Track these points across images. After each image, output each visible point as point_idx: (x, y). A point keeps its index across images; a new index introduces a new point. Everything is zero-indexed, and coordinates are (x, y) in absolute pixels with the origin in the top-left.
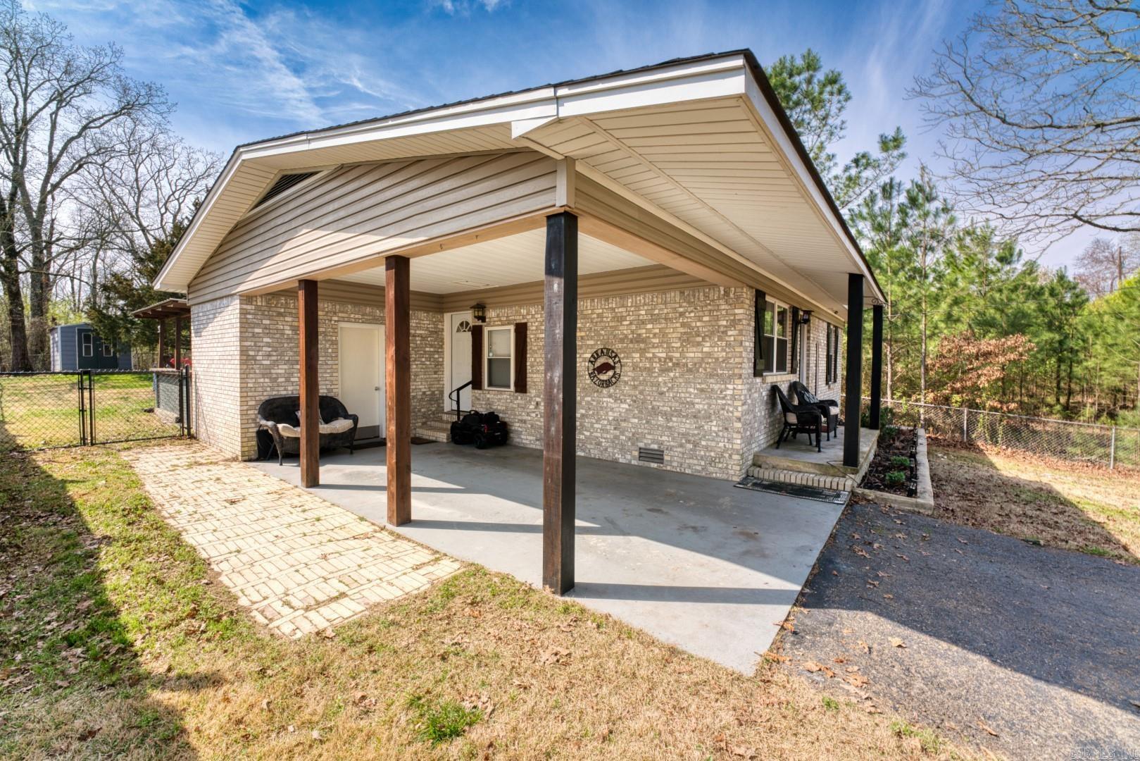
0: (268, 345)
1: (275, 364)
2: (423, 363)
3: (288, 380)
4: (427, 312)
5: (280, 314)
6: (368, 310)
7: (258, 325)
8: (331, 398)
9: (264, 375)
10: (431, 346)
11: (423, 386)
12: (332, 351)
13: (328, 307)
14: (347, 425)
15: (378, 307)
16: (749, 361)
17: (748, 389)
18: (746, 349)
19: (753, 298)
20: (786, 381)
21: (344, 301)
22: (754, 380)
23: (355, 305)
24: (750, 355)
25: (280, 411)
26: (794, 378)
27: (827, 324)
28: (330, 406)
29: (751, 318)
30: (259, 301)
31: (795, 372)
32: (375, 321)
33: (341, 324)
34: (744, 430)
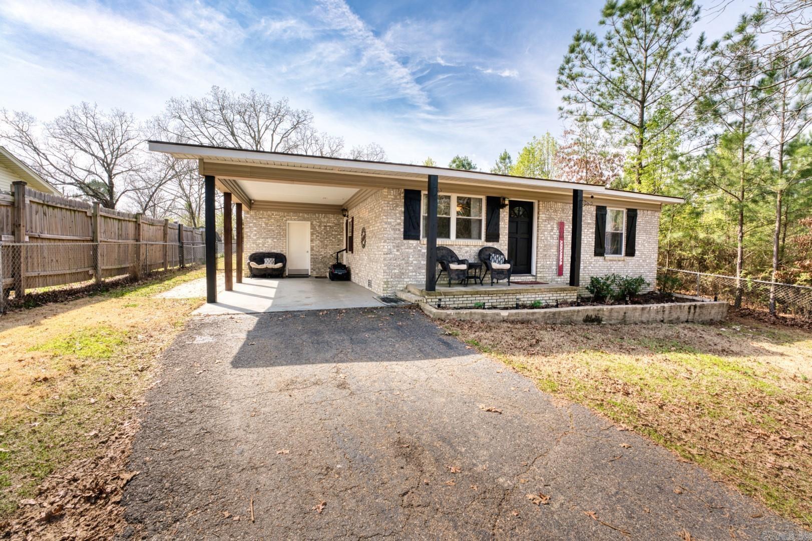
0: (255, 231)
1: (258, 238)
2: (330, 240)
3: (263, 245)
4: (334, 214)
5: (260, 218)
6: (301, 214)
7: (250, 223)
8: (282, 255)
9: (253, 243)
10: (336, 231)
11: (330, 251)
12: (283, 234)
13: (281, 214)
14: (279, 265)
15: (306, 213)
16: (394, 230)
17: (394, 246)
18: (390, 223)
19: (400, 194)
20: (475, 246)
21: (289, 211)
22: (405, 241)
23: (294, 212)
24: (397, 227)
25: (258, 258)
26: (490, 244)
27: (595, 207)
28: (280, 258)
29: (397, 206)
30: (252, 213)
31: (498, 241)
32: (305, 219)
33: (288, 222)
34: (388, 268)
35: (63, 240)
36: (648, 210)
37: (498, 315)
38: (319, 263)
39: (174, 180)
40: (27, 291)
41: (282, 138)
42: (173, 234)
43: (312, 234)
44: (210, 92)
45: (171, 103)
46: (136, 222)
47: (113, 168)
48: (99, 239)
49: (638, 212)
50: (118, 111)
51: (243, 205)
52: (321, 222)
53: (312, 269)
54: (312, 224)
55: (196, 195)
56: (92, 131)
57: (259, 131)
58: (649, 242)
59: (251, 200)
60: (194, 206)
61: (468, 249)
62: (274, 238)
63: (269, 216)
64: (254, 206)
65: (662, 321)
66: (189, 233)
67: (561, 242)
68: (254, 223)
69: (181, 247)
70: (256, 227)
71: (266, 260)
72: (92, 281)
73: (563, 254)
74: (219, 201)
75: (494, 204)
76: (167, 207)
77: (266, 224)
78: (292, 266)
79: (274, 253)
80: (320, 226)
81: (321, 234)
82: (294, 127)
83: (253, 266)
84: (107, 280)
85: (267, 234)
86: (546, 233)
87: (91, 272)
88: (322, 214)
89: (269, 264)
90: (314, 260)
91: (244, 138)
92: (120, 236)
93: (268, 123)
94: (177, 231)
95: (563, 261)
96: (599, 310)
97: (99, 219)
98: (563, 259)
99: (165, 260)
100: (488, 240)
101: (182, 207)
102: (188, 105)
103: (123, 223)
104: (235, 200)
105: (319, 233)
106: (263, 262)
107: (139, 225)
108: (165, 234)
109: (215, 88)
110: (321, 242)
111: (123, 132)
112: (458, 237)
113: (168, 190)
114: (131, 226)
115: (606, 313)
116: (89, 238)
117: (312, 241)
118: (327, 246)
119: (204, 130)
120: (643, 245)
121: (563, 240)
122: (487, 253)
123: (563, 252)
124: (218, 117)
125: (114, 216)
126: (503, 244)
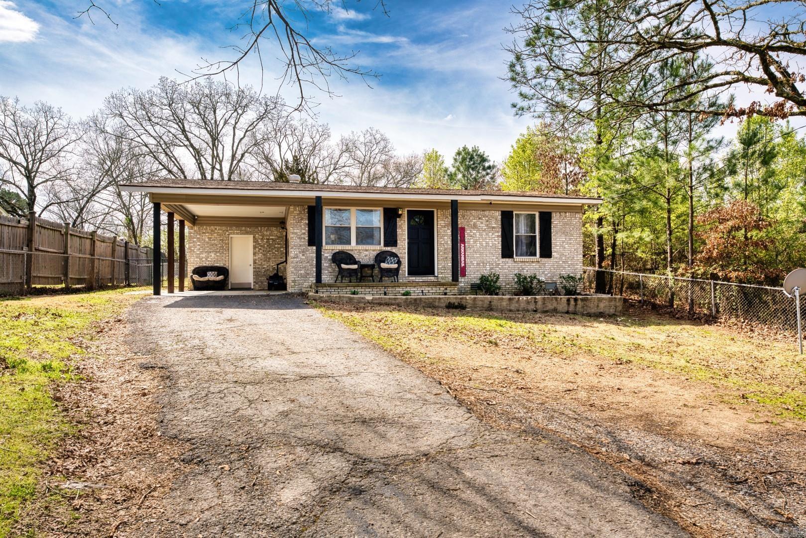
0: (199, 245)
1: (201, 253)
2: (273, 253)
3: (206, 259)
4: (276, 227)
5: (204, 233)
6: (243, 228)
7: (194, 238)
8: (225, 268)
9: (197, 257)
10: (279, 244)
11: (273, 264)
12: (226, 247)
13: (224, 228)
14: (221, 277)
15: (248, 227)
16: (300, 238)
17: (300, 252)
18: (296, 233)
19: (304, 210)
20: (374, 250)
21: (231, 225)
22: (310, 248)
23: (237, 226)
24: (302, 236)
25: (201, 271)
26: (389, 249)
27: (500, 212)
28: (223, 271)
29: (302, 219)
30: (196, 228)
31: (396, 246)
32: (247, 233)
33: (231, 236)
34: (296, 269)
35: (48, 252)
36: (566, 213)
37: (363, 298)
38: (262, 276)
39: (110, 188)
40: (33, 286)
41: (246, 131)
42: (120, 251)
43: (255, 247)
44: (156, 85)
45: (111, 100)
46: (92, 239)
47: (35, 176)
48: (69, 252)
49: (554, 215)
50: (43, 104)
51: (186, 222)
52: (263, 236)
53: (254, 282)
54: (254, 237)
55: (138, 208)
56: (10, 131)
57: (217, 126)
58: (570, 243)
59: (194, 216)
60: (135, 220)
61: (367, 253)
62: (217, 252)
63: (212, 231)
64: (197, 222)
65: (535, 311)
66: (134, 251)
67: (463, 245)
68: (198, 238)
69: (127, 265)
70: (199, 241)
71: (209, 273)
72: (63, 285)
73: (465, 257)
74: (164, 218)
75: (391, 214)
76: (98, 222)
77: (210, 239)
78: (234, 279)
79: (217, 267)
80: (262, 239)
81: (264, 247)
82: (261, 118)
83: (195, 279)
84: (74, 287)
85: (210, 249)
86: (446, 238)
87: (62, 278)
88: (265, 227)
89: (211, 277)
90: (257, 274)
91: (198, 134)
92: (80, 251)
93: (227, 116)
94: (123, 249)
95: (465, 263)
96: (461, 299)
97: (69, 236)
98: (465, 261)
99: (113, 275)
100: (386, 245)
101: (120, 223)
102: (131, 99)
103: (83, 240)
104: (177, 218)
105: (261, 246)
106: (206, 275)
107: (94, 241)
108: (113, 250)
109: (163, 80)
110: (264, 255)
111: (49, 130)
112: (357, 243)
113: (101, 201)
114: (88, 242)
115: (470, 302)
116: (62, 251)
117: (254, 254)
118: (269, 259)
119: (149, 128)
120: (562, 246)
121: (465, 244)
122: (384, 256)
123: (465, 254)
124: (167, 112)
125: (77, 234)
126: (402, 248)
